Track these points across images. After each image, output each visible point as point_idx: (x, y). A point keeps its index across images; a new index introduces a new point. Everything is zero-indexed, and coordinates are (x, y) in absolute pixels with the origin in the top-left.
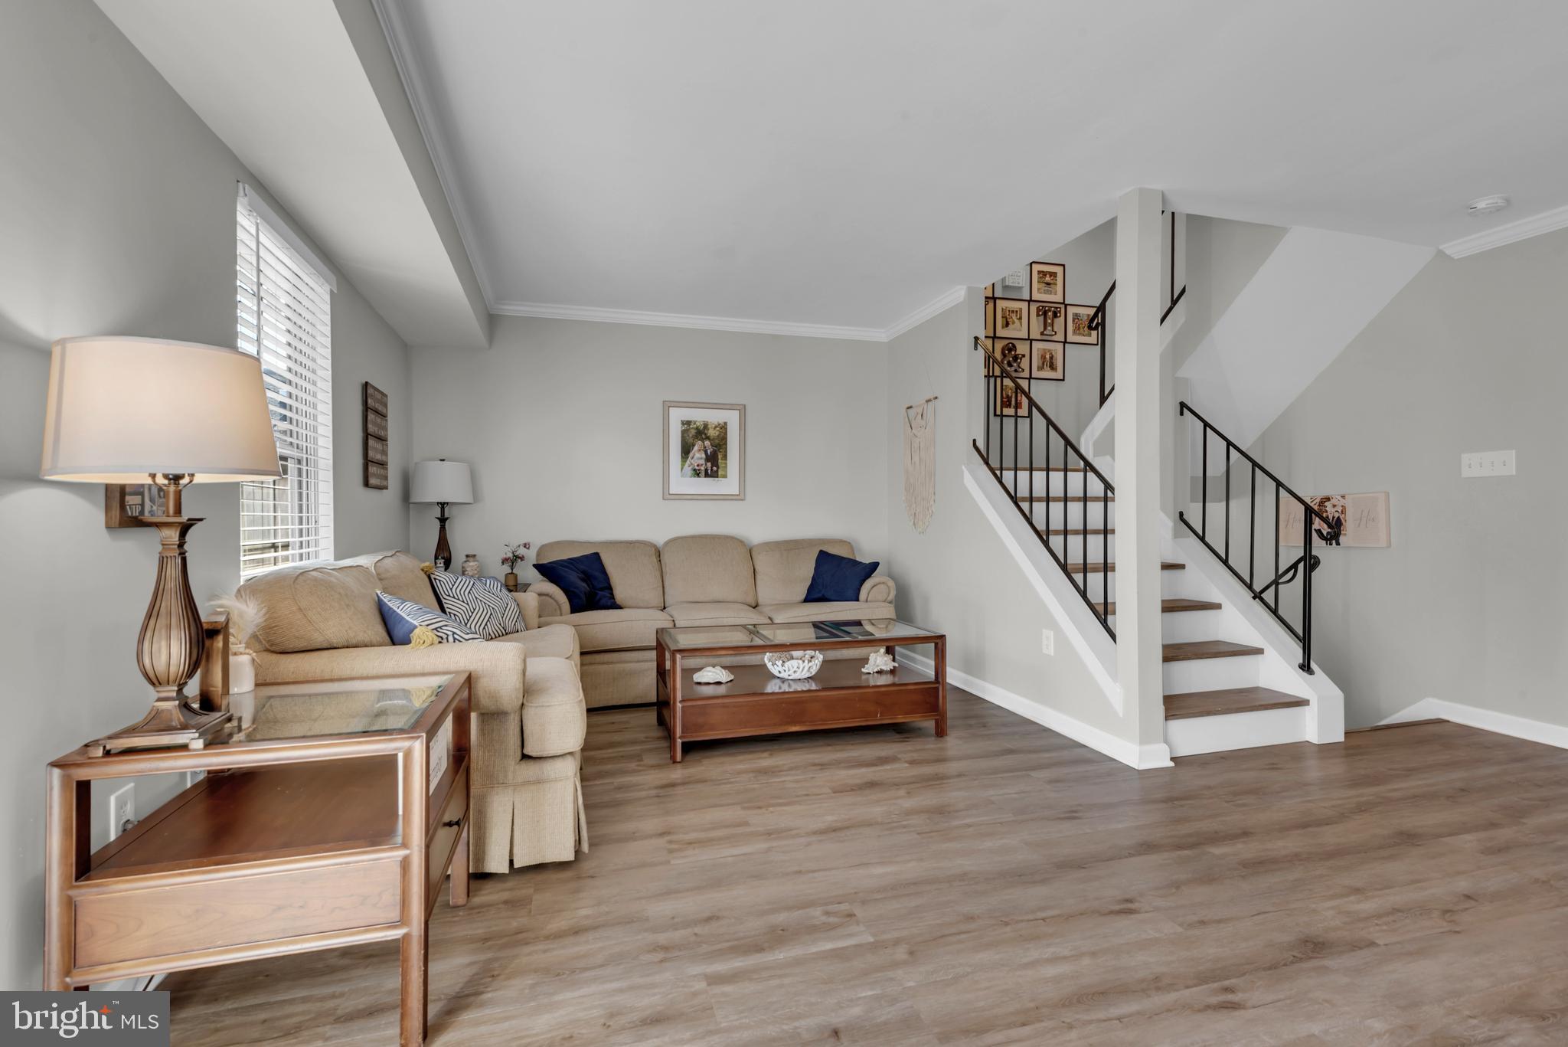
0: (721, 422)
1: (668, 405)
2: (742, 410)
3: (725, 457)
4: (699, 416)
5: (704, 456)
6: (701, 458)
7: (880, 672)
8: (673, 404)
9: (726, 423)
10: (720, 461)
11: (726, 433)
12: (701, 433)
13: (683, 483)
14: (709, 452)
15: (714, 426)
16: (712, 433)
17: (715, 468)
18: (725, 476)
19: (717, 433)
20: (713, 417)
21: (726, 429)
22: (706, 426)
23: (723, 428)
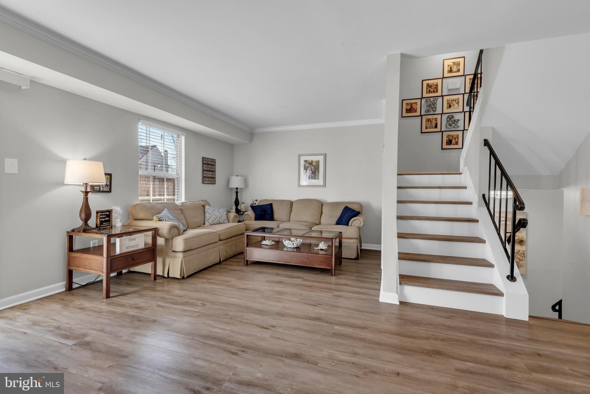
0: (317, 160)
1: (299, 156)
2: (325, 156)
3: (318, 172)
4: (310, 158)
5: (311, 172)
6: (310, 173)
7: (321, 250)
8: (302, 155)
9: (319, 160)
10: (317, 174)
11: (319, 164)
12: (311, 163)
13: (305, 181)
14: (313, 170)
15: (315, 162)
16: (314, 164)
17: (315, 176)
18: (318, 179)
19: (316, 164)
20: (314, 159)
21: (319, 162)
22: (312, 162)
23: (318, 162)
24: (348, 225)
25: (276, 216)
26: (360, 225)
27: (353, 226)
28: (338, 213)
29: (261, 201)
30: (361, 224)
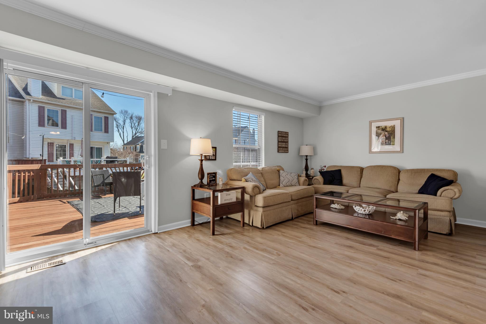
0: (392, 125)
1: (371, 123)
2: (402, 120)
3: (394, 137)
4: (383, 124)
5: (385, 138)
6: (384, 139)
7: (400, 220)
8: (373, 121)
9: (394, 125)
10: (391, 139)
11: (394, 129)
12: (384, 129)
13: (377, 147)
14: (387, 136)
15: (389, 127)
16: (388, 129)
17: (389, 142)
18: (393, 145)
19: (391, 129)
20: (389, 124)
21: (395, 127)
22: (386, 127)
23: (393, 128)
24: (436, 195)
25: (345, 181)
26: (454, 196)
27: (443, 197)
28: (422, 181)
29: (329, 167)
30: (455, 194)
